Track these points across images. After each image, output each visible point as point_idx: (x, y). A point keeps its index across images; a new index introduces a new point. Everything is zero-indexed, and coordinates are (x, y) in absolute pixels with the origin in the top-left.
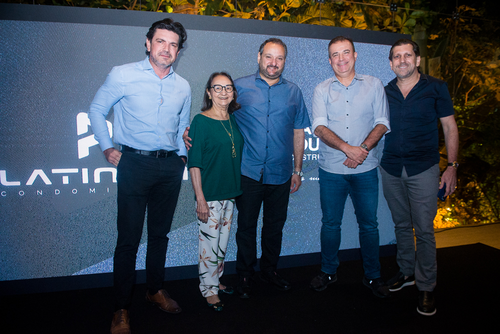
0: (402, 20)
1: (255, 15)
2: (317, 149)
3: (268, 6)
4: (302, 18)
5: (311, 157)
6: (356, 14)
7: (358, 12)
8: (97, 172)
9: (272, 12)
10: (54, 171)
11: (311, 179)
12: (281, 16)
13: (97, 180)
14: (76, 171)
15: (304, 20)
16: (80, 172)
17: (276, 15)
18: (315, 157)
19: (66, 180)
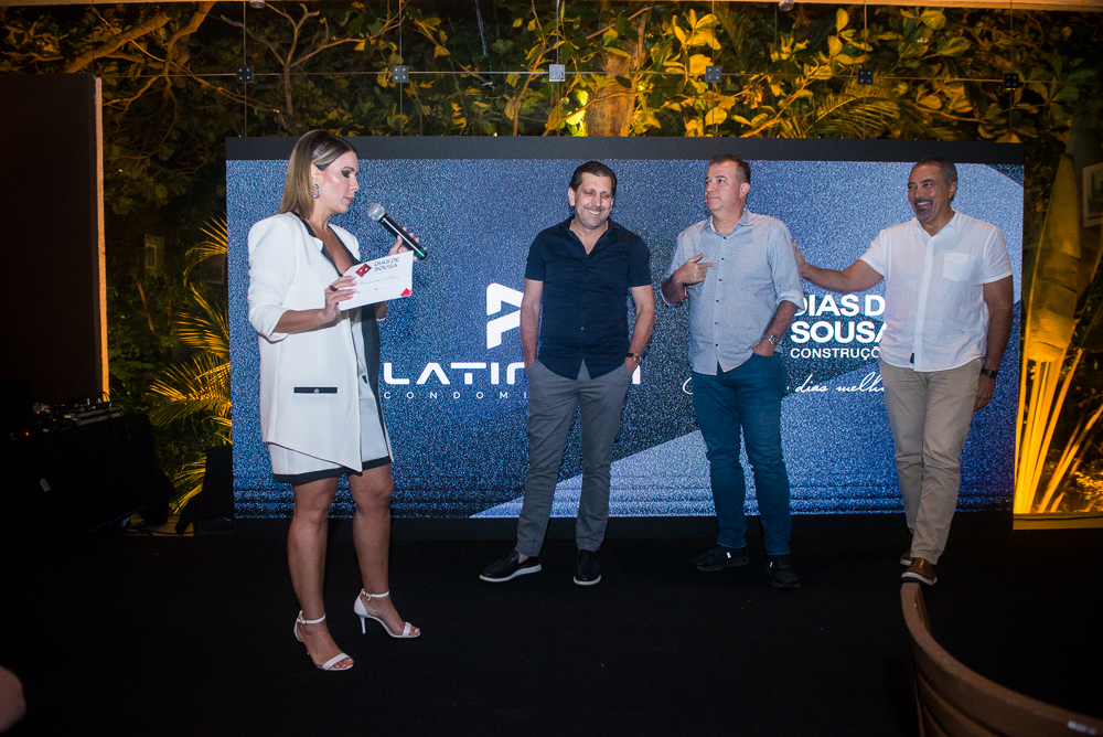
0: (1049, 91)
1: (745, 99)
2: (849, 339)
3: (769, 79)
4: (836, 100)
5: (839, 353)
6: (947, 84)
7: (952, 80)
8: (512, 368)
9: (776, 90)
10: (454, 366)
11: (839, 389)
12: (795, 97)
13: (511, 380)
14: (482, 366)
15: (841, 102)
16: (489, 368)
17: (784, 94)
18: (847, 353)
19: (469, 379)
